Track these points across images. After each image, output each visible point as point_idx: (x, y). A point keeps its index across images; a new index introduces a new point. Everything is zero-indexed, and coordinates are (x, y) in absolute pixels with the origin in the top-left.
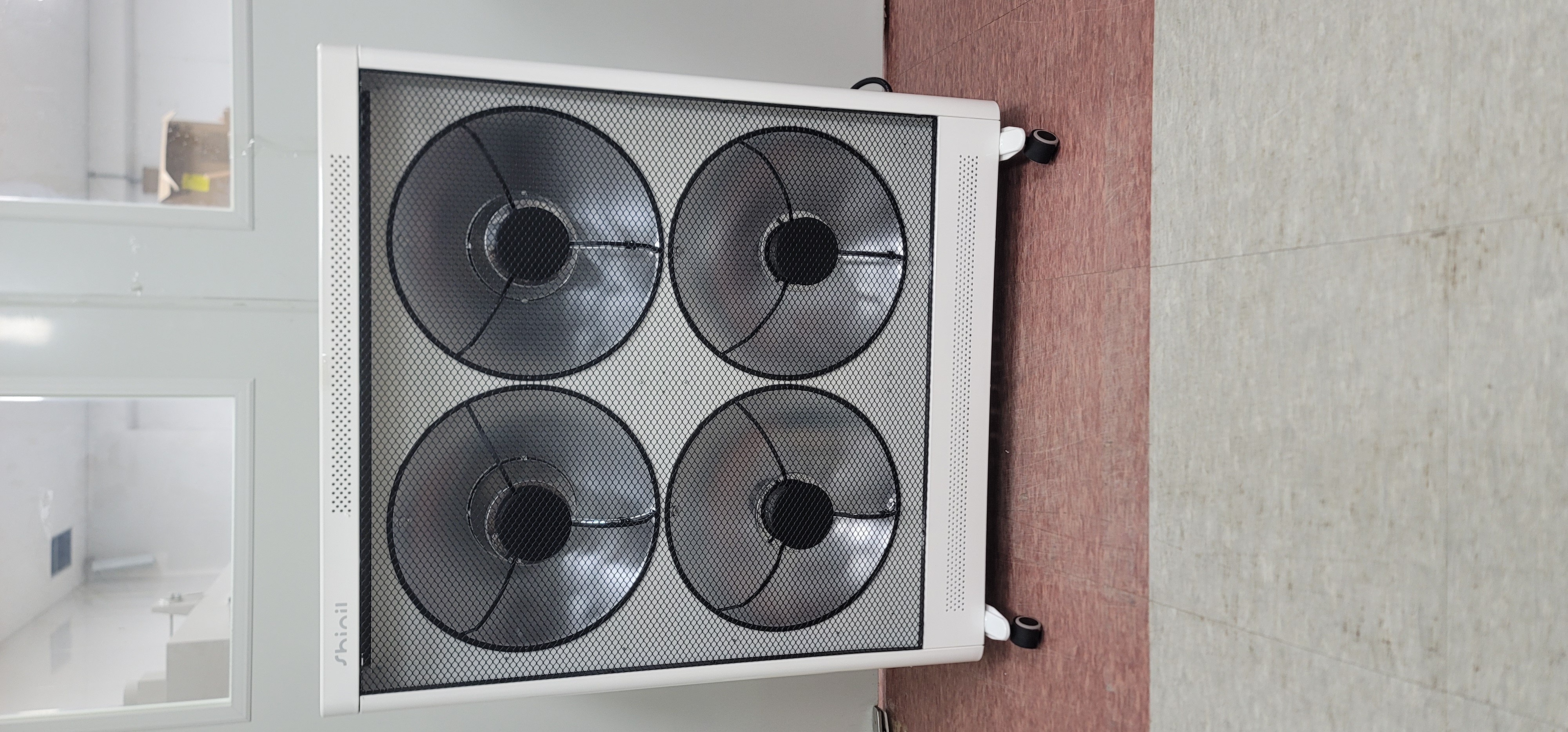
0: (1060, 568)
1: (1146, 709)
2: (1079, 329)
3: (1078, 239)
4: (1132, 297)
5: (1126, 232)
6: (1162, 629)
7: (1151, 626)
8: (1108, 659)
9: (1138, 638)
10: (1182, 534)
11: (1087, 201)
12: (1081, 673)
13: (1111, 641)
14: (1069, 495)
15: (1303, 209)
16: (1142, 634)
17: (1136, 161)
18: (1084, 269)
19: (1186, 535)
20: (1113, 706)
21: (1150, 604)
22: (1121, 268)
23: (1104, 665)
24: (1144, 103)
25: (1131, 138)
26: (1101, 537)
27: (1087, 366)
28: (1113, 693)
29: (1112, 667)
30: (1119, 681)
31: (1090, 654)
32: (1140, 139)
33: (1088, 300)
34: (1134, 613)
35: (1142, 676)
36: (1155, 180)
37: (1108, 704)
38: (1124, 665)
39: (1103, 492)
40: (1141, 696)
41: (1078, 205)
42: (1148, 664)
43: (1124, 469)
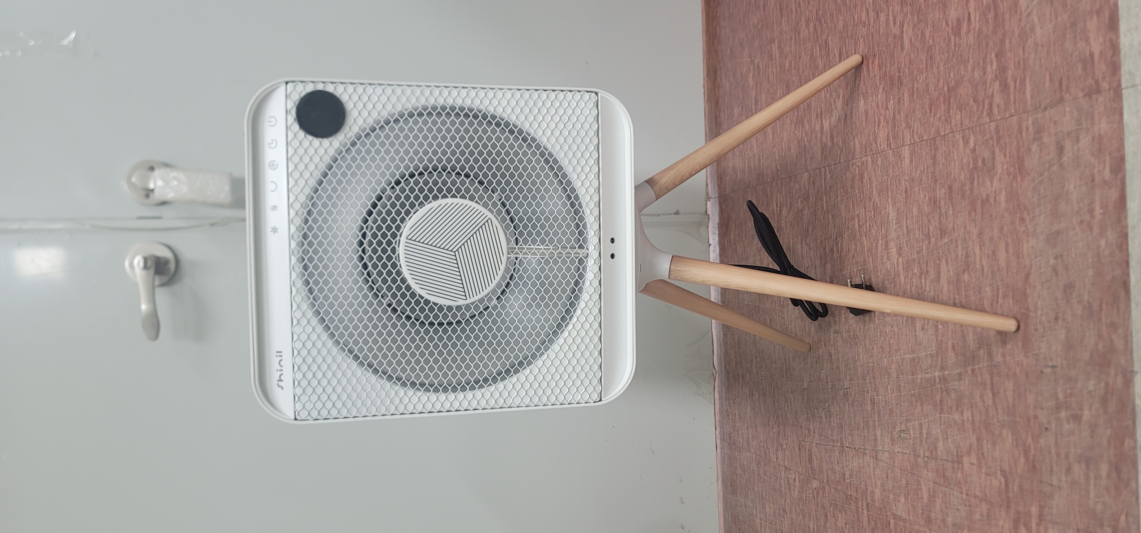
2: (985, 201)
3: (977, 75)
4: (1085, 141)
5: (1068, 45)
11: (991, 16)
14: (979, 440)
18: (990, 114)
22: (1061, 100)
26: (1041, 508)
27: (1002, 255)
33: (999, 158)
39: (1042, 442)
41: (976, 25)
43: (1081, 409)
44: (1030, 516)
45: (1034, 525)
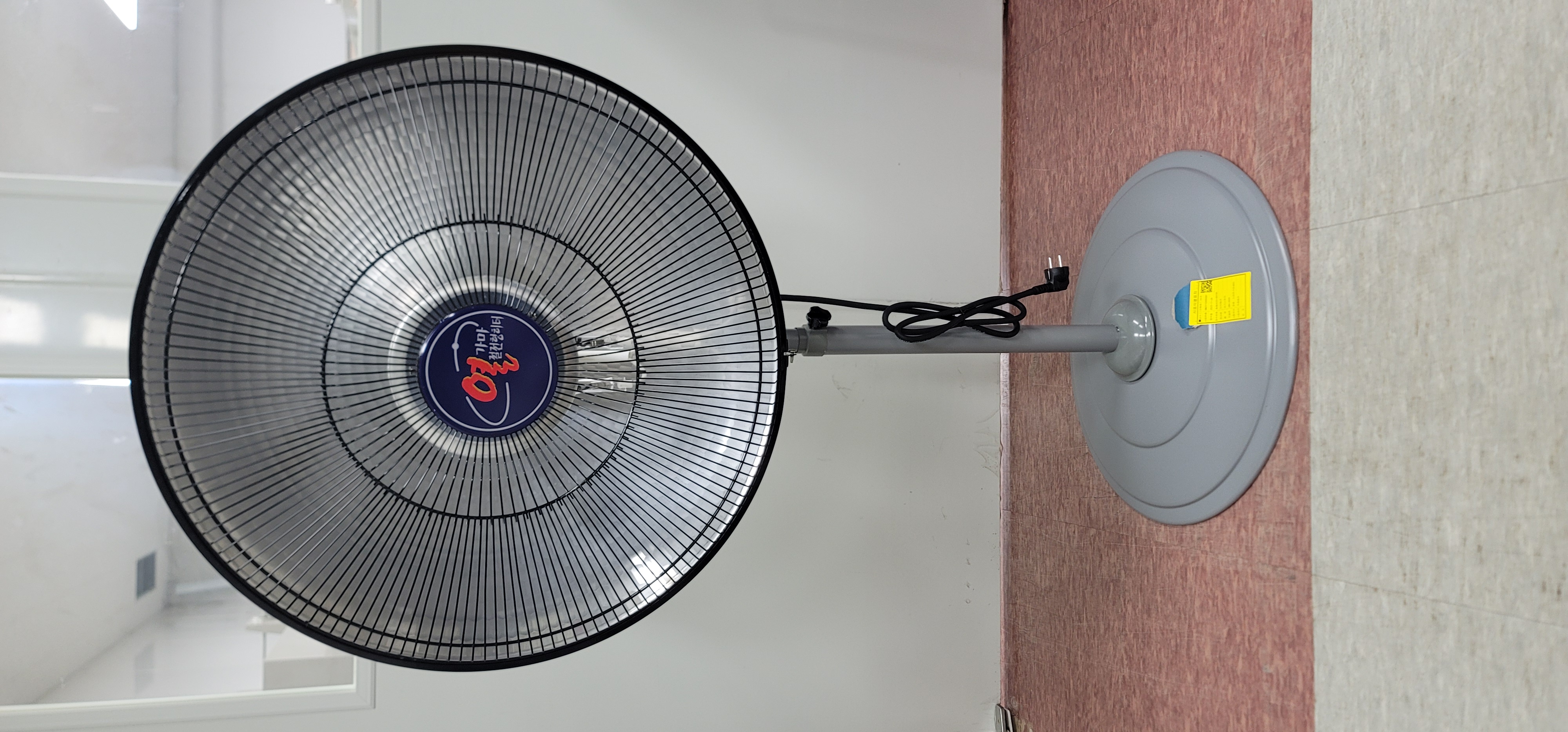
0: (1208, 548)
1: (1310, 689)
6: (1328, 604)
7: (1315, 602)
8: (1265, 639)
9: (1300, 615)
10: (1351, 503)
12: (1233, 656)
13: (1267, 620)
15: (1490, 154)
16: (1304, 611)
17: (1292, 123)
19: (1355, 503)
20: (1270, 688)
21: (1313, 579)
23: (1259, 645)
24: (1302, 61)
25: (1286, 99)
28: (1271, 675)
29: (1269, 647)
30: (1278, 661)
31: (1243, 635)
32: (1297, 98)
34: (1295, 589)
35: (1304, 654)
36: (1314, 139)
37: (1265, 686)
38: (1283, 644)
40: (1304, 676)
42: (1312, 642)
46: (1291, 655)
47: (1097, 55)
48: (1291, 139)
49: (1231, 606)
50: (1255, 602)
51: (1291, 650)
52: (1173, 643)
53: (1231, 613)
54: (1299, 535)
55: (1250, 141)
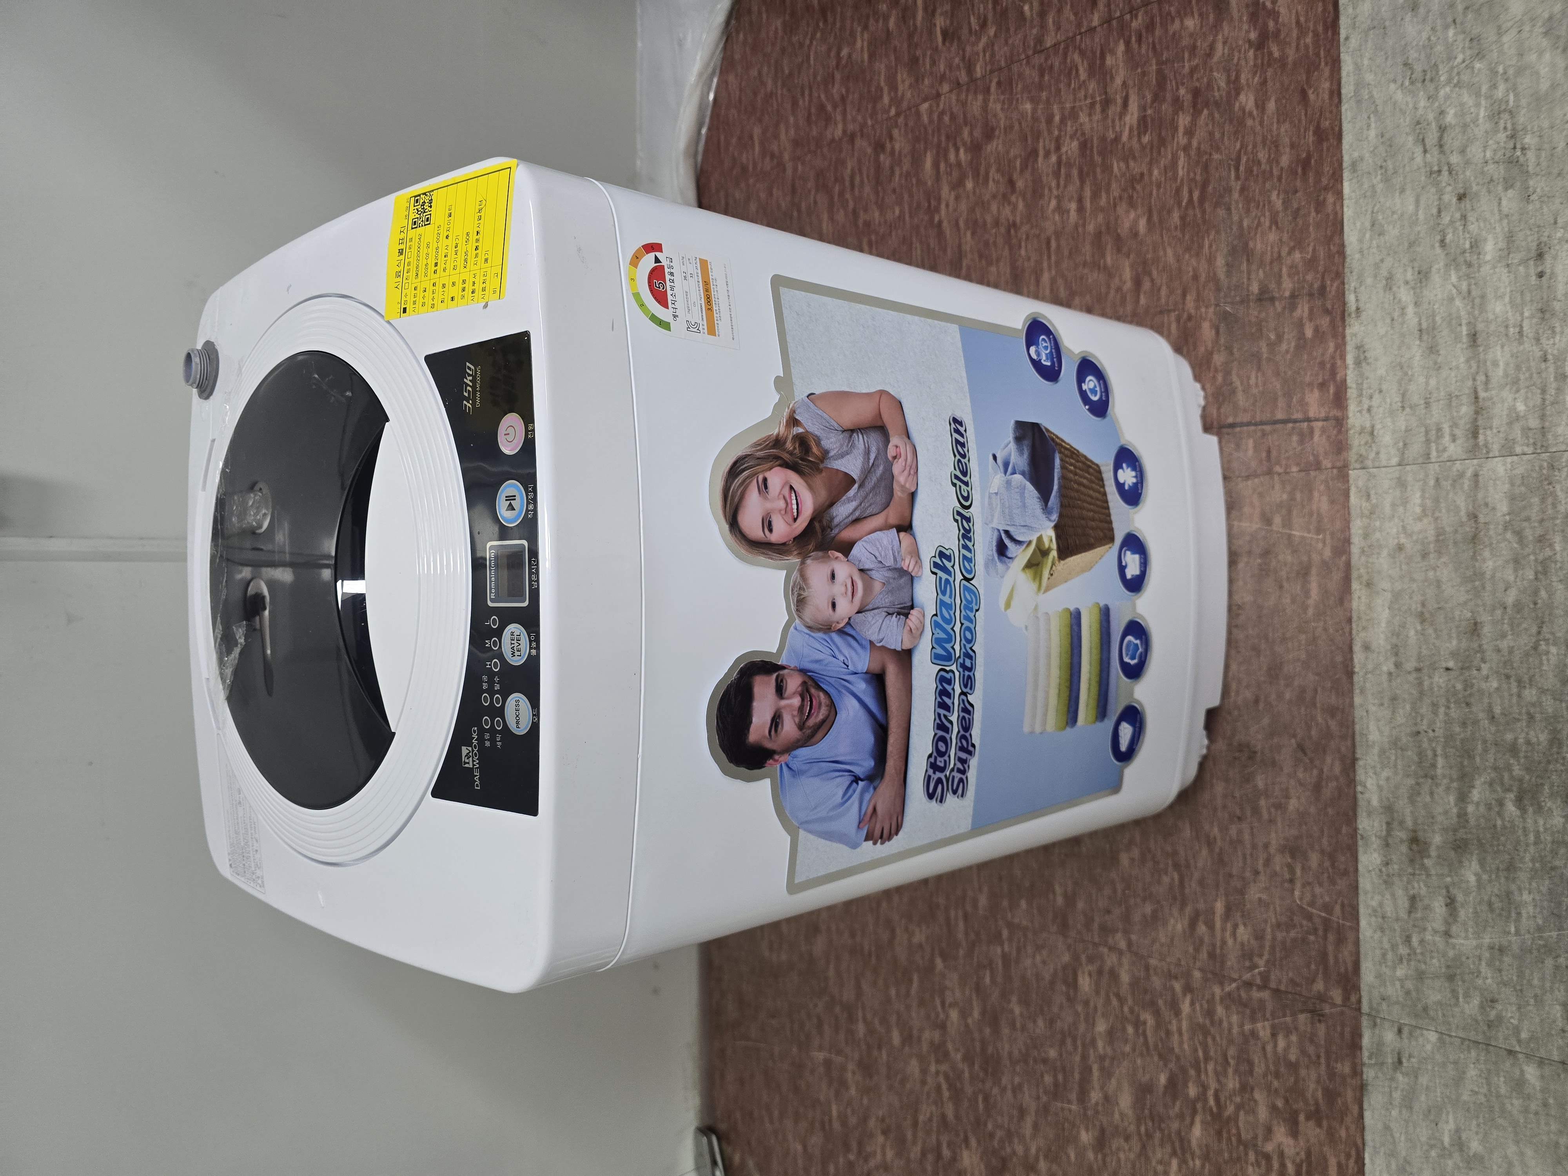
0: (1123, 945)
6: (1399, 1064)
8: (1252, 1100)
9: (1332, 1075)
12: (1181, 1116)
13: (1258, 1071)
16: (1344, 1069)
19: (1464, 912)
21: (1365, 1022)
22: (1269, 471)
23: (1241, 1108)
25: (1286, 261)
26: (1229, 903)
28: (1266, 1156)
29: (1263, 1113)
31: (1205, 1088)
34: (1321, 1029)
38: (1295, 1113)
43: (1288, 797)
44: (1214, 913)
45: (1218, 924)
46: (1311, 1131)
47: (867, 189)
48: (1300, 325)
49: (1175, 1038)
50: (1231, 1041)
51: (1311, 1124)
52: (1048, 1079)
53: (1177, 1050)
54: (1330, 948)
55: (1206, 325)
